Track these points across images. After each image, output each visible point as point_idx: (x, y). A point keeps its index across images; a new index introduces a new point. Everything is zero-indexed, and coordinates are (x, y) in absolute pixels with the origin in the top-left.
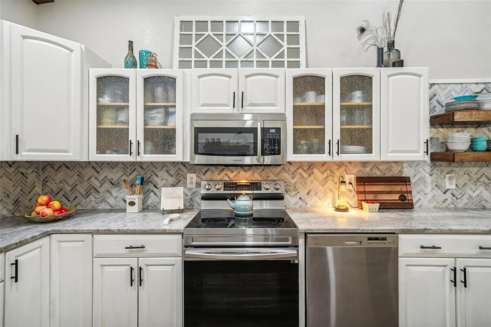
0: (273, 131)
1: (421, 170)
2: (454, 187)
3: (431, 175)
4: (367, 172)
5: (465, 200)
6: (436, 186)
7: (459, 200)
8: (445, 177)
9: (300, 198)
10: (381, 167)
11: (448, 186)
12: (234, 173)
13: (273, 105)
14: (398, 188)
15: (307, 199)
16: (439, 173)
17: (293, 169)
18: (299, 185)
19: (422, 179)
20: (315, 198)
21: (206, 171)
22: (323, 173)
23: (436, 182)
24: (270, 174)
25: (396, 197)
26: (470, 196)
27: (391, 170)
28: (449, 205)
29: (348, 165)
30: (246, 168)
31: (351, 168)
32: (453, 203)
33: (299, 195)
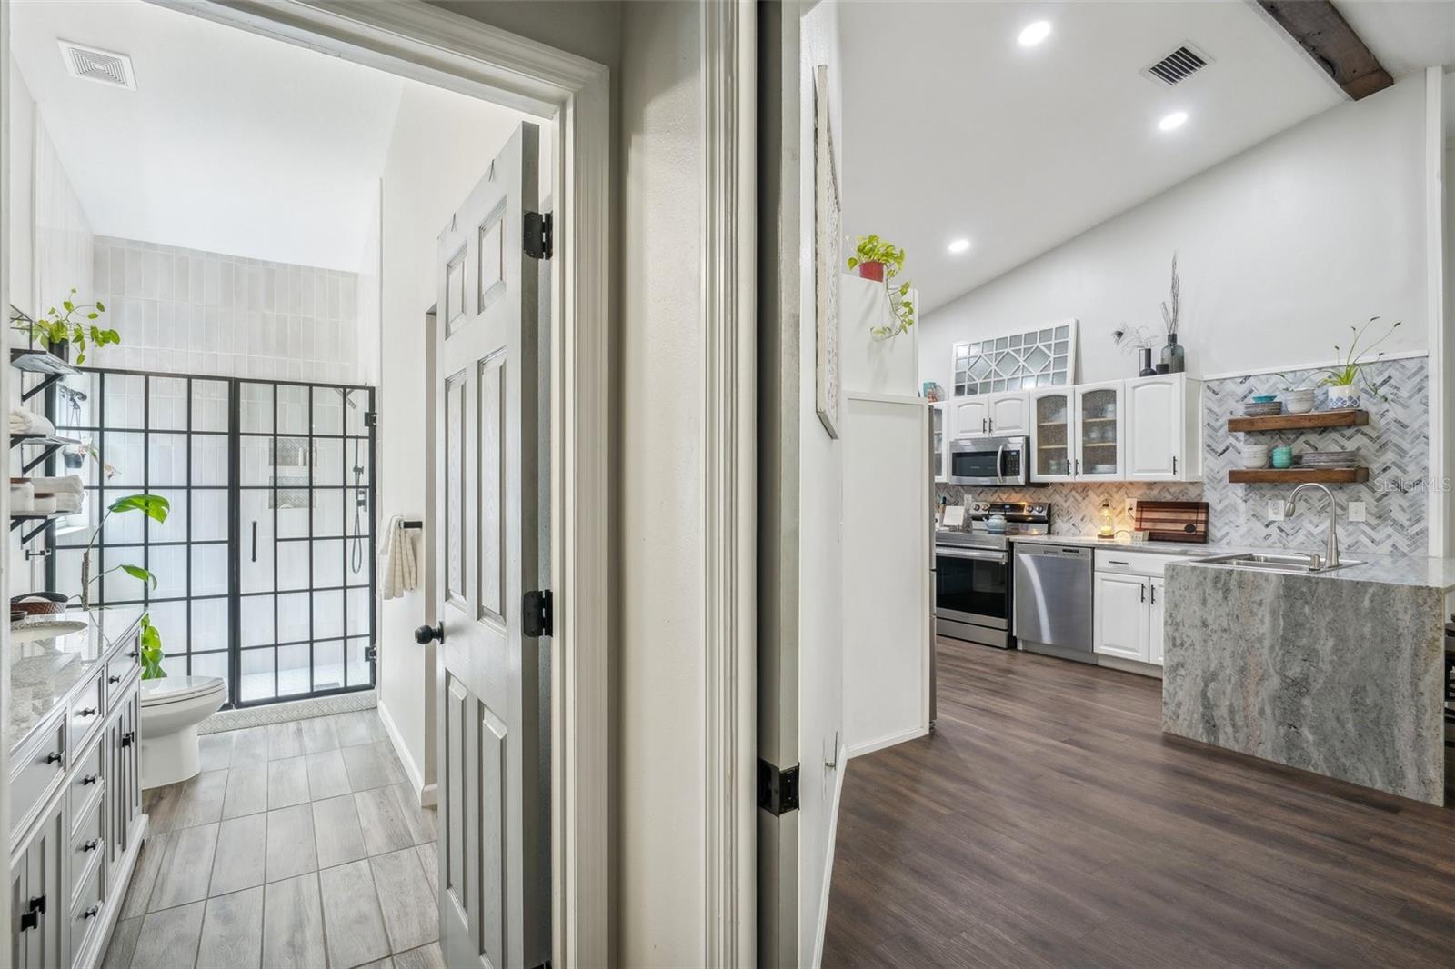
0: (1015, 453)
1: (1230, 493)
2: (1281, 517)
3: (1245, 501)
4: (1154, 495)
5: (1301, 537)
6: (1254, 515)
7: (1291, 538)
8: (1267, 504)
9: (1073, 525)
10: (1172, 490)
11: (1271, 517)
12: (1007, 495)
13: (1018, 427)
14: (1185, 516)
15: (1081, 525)
16: (1257, 498)
17: (1065, 491)
18: (1072, 510)
19: (1233, 508)
20: (1090, 526)
21: (981, 493)
22: (1099, 497)
23: (1253, 510)
24: (1042, 496)
25: (1181, 527)
26: (1310, 533)
27: (1186, 493)
28: (1274, 543)
29: (1130, 486)
30: (1017, 489)
31: (1133, 490)
32: (1281, 542)
33: (1072, 521)
